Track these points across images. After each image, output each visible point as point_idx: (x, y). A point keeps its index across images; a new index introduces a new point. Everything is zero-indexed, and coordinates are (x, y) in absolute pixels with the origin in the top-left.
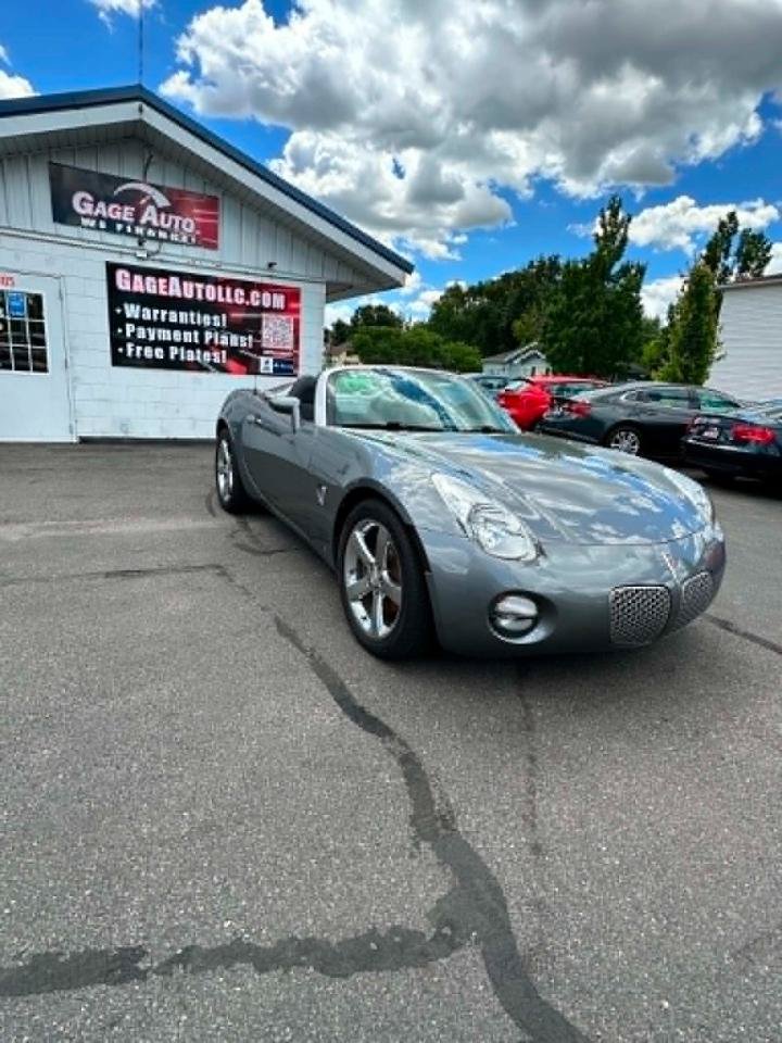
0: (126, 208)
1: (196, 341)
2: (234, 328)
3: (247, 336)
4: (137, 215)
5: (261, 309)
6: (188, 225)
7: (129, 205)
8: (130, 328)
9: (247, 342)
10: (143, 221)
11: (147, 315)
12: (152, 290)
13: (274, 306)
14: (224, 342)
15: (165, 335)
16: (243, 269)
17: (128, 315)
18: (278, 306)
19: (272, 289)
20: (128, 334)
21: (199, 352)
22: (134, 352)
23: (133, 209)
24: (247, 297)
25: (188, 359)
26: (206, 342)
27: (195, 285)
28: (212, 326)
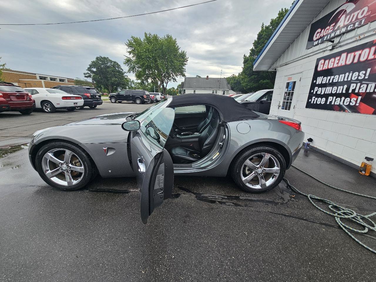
0: (331, 26)
1: (344, 92)
4: (335, 26)
6: (363, 13)
7: (333, 23)
10: (336, 28)
11: (324, 81)
12: (331, 66)
14: (363, 90)
15: (329, 90)
17: (318, 83)
21: (343, 98)
22: (314, 101)
25: (336, 104)
26: (350, 91)
27: (354, 54)
28: (357, 79)
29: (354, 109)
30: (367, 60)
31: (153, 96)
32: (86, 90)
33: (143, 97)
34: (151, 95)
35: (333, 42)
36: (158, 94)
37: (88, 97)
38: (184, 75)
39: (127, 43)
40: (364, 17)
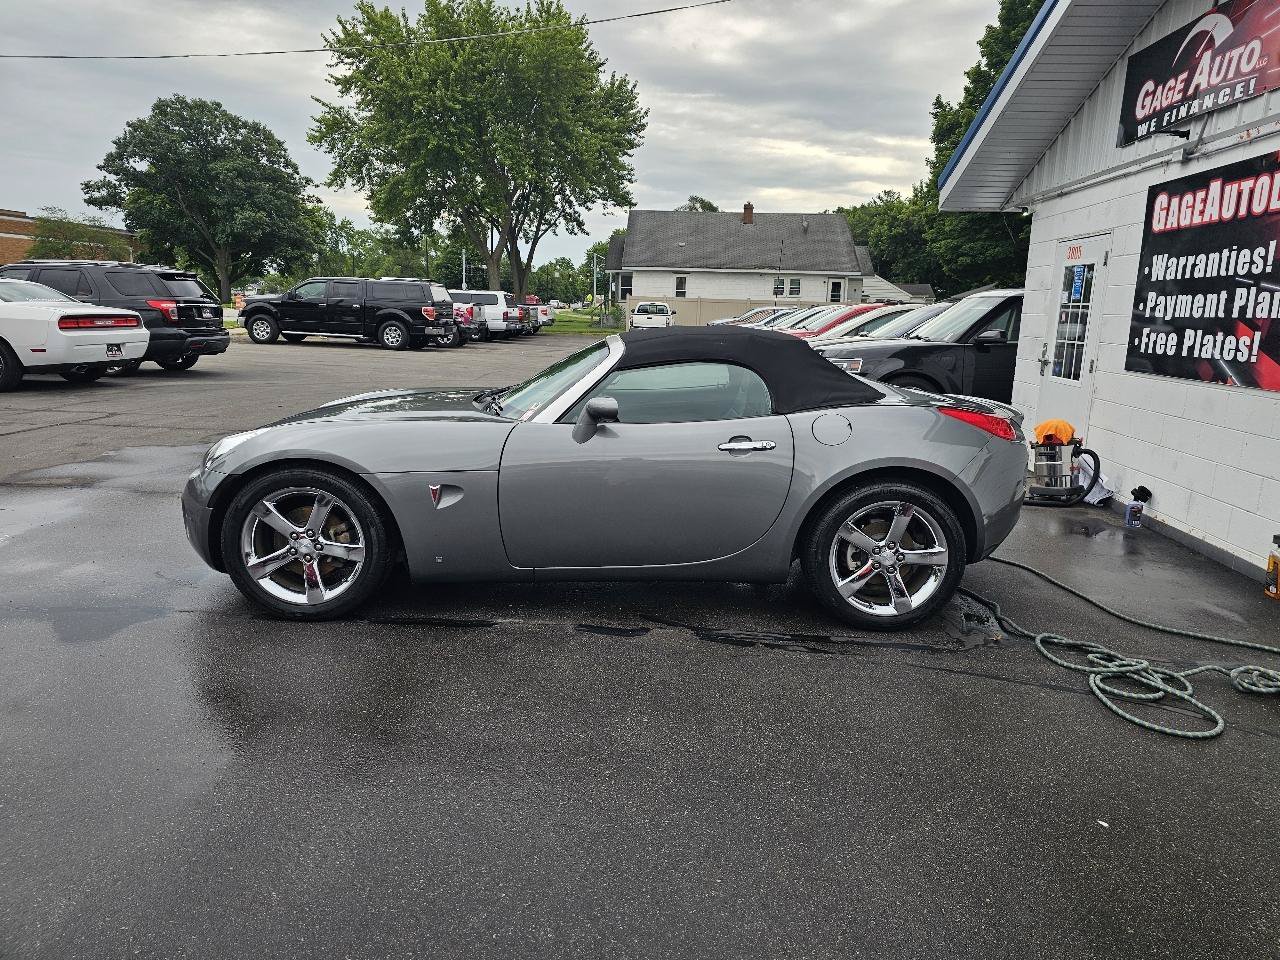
0: (1180, 78)
1: (1221, 313)
4: (1188, 82)
6: (1250, 57)
7: (1184, 70)
8: (1151, 299)
10: (1191, 90)
11: (1172, 271)
12: (1185, 220)
14: (1262, 311)
17: (1154, 277)
20: (1148, 313)
21: (1220, 337)
22: (1147, 345)
23: (1186, 75)
25: (1203, 356)
26: (1235, 315)
27: (1240, 186)
28: (1249, 275)
29: (1248, 376)
30: (1266, 211)
31: (464, 307)
32: (156, 280)
33: (416, 313)
34: (456, 306)
35: (1186, 135)
36: (493, 301)
37: (164, 319)
38: (623, 200)
39: (331, 38)
40: (1254, 71)
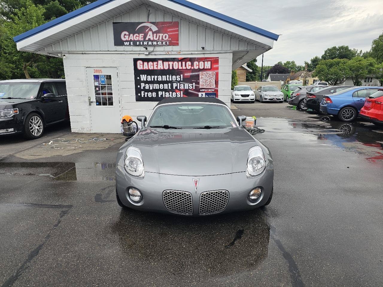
0: (141, 35)
1: (170, 88)
2: (186, 80)
3: (192, 84)
4: (145, 37)
5: (199, 70)
6: (166, 37)
7: (141, 33)
8: (143, 85)
9: (193, 86)
10: (147, 39)
11: (149, 79)
12: (151, 68)
13: (205, 68)
14: (182, 87)
15: (156, 86)
16: (191, 53)
17: (142, 80)
18: (207, 68)
19: (204, 60)
20: (142, 88)
21: (171, 93)
22: (144, 95)
23: (143, 35)
24: (192, 65)
25: (166, 96)
26: (174, 88)
27: (169, 63)
28: (176, 80)
30: (178, 69)
35: (146, 49)
40: (167, 40)
